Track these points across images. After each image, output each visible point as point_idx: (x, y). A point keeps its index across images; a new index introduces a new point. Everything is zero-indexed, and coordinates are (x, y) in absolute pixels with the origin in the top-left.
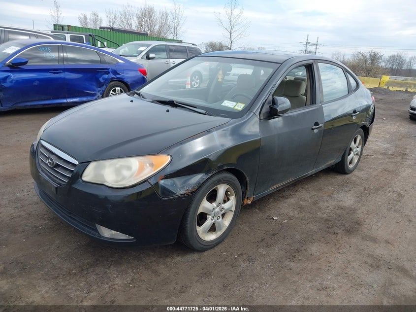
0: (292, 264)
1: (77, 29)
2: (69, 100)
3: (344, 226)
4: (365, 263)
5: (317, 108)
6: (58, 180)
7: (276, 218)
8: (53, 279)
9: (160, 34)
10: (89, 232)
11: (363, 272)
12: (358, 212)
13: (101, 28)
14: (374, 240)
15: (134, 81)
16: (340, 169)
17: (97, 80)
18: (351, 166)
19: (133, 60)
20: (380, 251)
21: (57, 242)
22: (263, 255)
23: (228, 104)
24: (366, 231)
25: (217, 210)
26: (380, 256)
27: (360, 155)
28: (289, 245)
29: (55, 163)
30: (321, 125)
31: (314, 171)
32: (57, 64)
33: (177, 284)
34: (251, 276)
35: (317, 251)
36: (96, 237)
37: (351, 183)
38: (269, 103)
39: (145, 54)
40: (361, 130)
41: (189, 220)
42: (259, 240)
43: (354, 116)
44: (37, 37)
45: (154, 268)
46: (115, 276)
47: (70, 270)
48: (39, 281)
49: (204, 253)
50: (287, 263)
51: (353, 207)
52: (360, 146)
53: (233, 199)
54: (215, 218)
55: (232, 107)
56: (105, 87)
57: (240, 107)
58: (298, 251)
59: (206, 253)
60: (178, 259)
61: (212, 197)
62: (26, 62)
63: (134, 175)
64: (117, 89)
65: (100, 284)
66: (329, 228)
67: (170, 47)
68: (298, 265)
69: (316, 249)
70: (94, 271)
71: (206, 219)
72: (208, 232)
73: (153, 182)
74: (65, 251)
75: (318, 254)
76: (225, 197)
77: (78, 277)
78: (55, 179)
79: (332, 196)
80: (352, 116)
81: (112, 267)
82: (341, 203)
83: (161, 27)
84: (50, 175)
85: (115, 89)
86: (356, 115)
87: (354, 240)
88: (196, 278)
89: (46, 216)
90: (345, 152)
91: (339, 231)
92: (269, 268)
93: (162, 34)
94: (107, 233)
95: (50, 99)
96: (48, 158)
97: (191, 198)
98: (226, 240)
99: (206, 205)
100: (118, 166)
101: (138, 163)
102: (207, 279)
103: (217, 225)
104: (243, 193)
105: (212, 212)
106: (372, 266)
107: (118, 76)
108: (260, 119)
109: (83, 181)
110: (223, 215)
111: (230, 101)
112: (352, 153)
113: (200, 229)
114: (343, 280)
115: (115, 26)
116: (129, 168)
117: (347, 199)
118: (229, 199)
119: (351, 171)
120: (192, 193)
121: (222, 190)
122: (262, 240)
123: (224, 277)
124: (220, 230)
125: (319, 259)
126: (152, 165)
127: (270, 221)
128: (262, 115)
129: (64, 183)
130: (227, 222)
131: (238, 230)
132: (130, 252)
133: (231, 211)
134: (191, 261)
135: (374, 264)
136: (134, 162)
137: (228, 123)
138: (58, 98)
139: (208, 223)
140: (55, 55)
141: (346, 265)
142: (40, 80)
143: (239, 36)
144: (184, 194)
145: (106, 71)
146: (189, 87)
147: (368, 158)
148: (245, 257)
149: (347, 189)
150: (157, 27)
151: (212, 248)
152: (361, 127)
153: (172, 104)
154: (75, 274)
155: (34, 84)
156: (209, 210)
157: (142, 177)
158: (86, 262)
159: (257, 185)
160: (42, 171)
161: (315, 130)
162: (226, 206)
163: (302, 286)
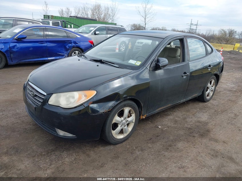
0: (166, 153)
1: (57, 17)
2: (49, 59)
3: (200, 132)
4: (209, 154)
5: (185, 64)
6: (36, 104)
7: (160, 127)
8: (32, 157)
9: (104, 20)
10: (52, 132)
11: (207, 159)
12: (209, 124)
13: (70, 17)
14: (216, 141)
15: (86, 48)
16: (201, 99)
17: (65, 47)
18: (208, 98)
19: (86, 35)
20: (219, 147)
21: (36, 137)
22: (150, 148)
23: (132, 62)
24: (212, 135)
25: (124, 121)
26: (219, 150)
27: (214, 91)
28: (166, 142)
29: (34, 94)
30: (188, 74)
31: (184, 100)
32: (43, 38)
33: (99, 162)
34: (141, 159)
35: (181, 146)
36: (56, 135)
37: (207, 107)
38: (155, 61)
39: (94, 31)
40: (214, 76)
41: (107, 127)
42: (149, 139)
43: (209, 68)
44: (33, 23)
45: (87, 153)
46: (66, 156)
47: (42, 152)
48: (24, 158)
49: (116, 146)
50: (163, 152)
51: (207, 122)
52: (214, 86)
53: (133, 115)
54: (123, 126)
55: (134, 63)
56: (69, 51)
57: (138, 63)
58: (170, 146)
59: (117, 146)
60: (101, 148)
61: (121, 114)
62: (26, 37)
63: (76, 101)
64: (76, 52)
65: (57, 161)
66: (191, 133)
67: (108, 28)
68: (169, 154)
69: (181, 145)
70: (54, 154)
71: (117, 126)
72: (118, 134)
73: (86, 105)
74: (40, 142)
75: (182, 148)
76: (128, 114)
77: (46, 157)
78: (35, 102)
79: (195, 115)
80: (208, 68)
81: (65, 152)
82: (199, 119)
83: (105, 15)
84: (32, 100)
85: (75, 52)
86: (211, 68)
87: (205, 140)
88: (110, 159)
89: (31, 123)
90: (204, 89)
91: (196, 135)
92: (152, 155)
93: (105, 20)
94: (61, 133)
95: (38, 58)
96: (31, 91)
97: (108, 115)
98: (130, 139)
99: (117, 119)
100: (68, 96)
101: (78, 95)
102: (116, 160)
103: (124, 130)
104: (140, 112)
105: (121, 122)
106: (213, 155)
107: (77, 45)
108: (150, 71)
109: (49, 104)
110: (128, 125)
111: (133, 60)
112: (209, 90)
113: (114, 132)
114: (195, 163)
115: (79, 16)
116: (73, 97)
117: (204, 117)
118: (131, 116)
119: (208, 101)
120: (108, 112)
121: (127, 110)
122: (150, 139)
123: (126, 159)
124: (126, 133)
125: (182, 151)
126: (86, 96)
127: (156, 128)
128: (151, 68)
129: (39, 105)
130: (130, 129)
131: (137, 133)
132: (75, 144)
133: (133, 122)
134: (109, 150)
135: (214, 155)
136: (76, 94)
137: (131, 73)
138: (43, 57)
139: (119, 129)
140: (42, 33)
141: (197, 155)
142: (33, 47)
143: (150, 20)
144: (104, 112)
145: (70, 42)
146: (117, 51)
147: (220, 93)
148: (139, 148)
149: (204, 111)
150: (102, 16)
151: (121, 143)
152: (214, 75)
153: (101, 61)
154: (44, 155)
155: (30, 49)
156: (119, 121)
157: (80, 102)
158: (51, 148)
159: (148, 108)
160: (29, 98)
161: (184, 77)
162: (130, 119)
163: (170, 165)
